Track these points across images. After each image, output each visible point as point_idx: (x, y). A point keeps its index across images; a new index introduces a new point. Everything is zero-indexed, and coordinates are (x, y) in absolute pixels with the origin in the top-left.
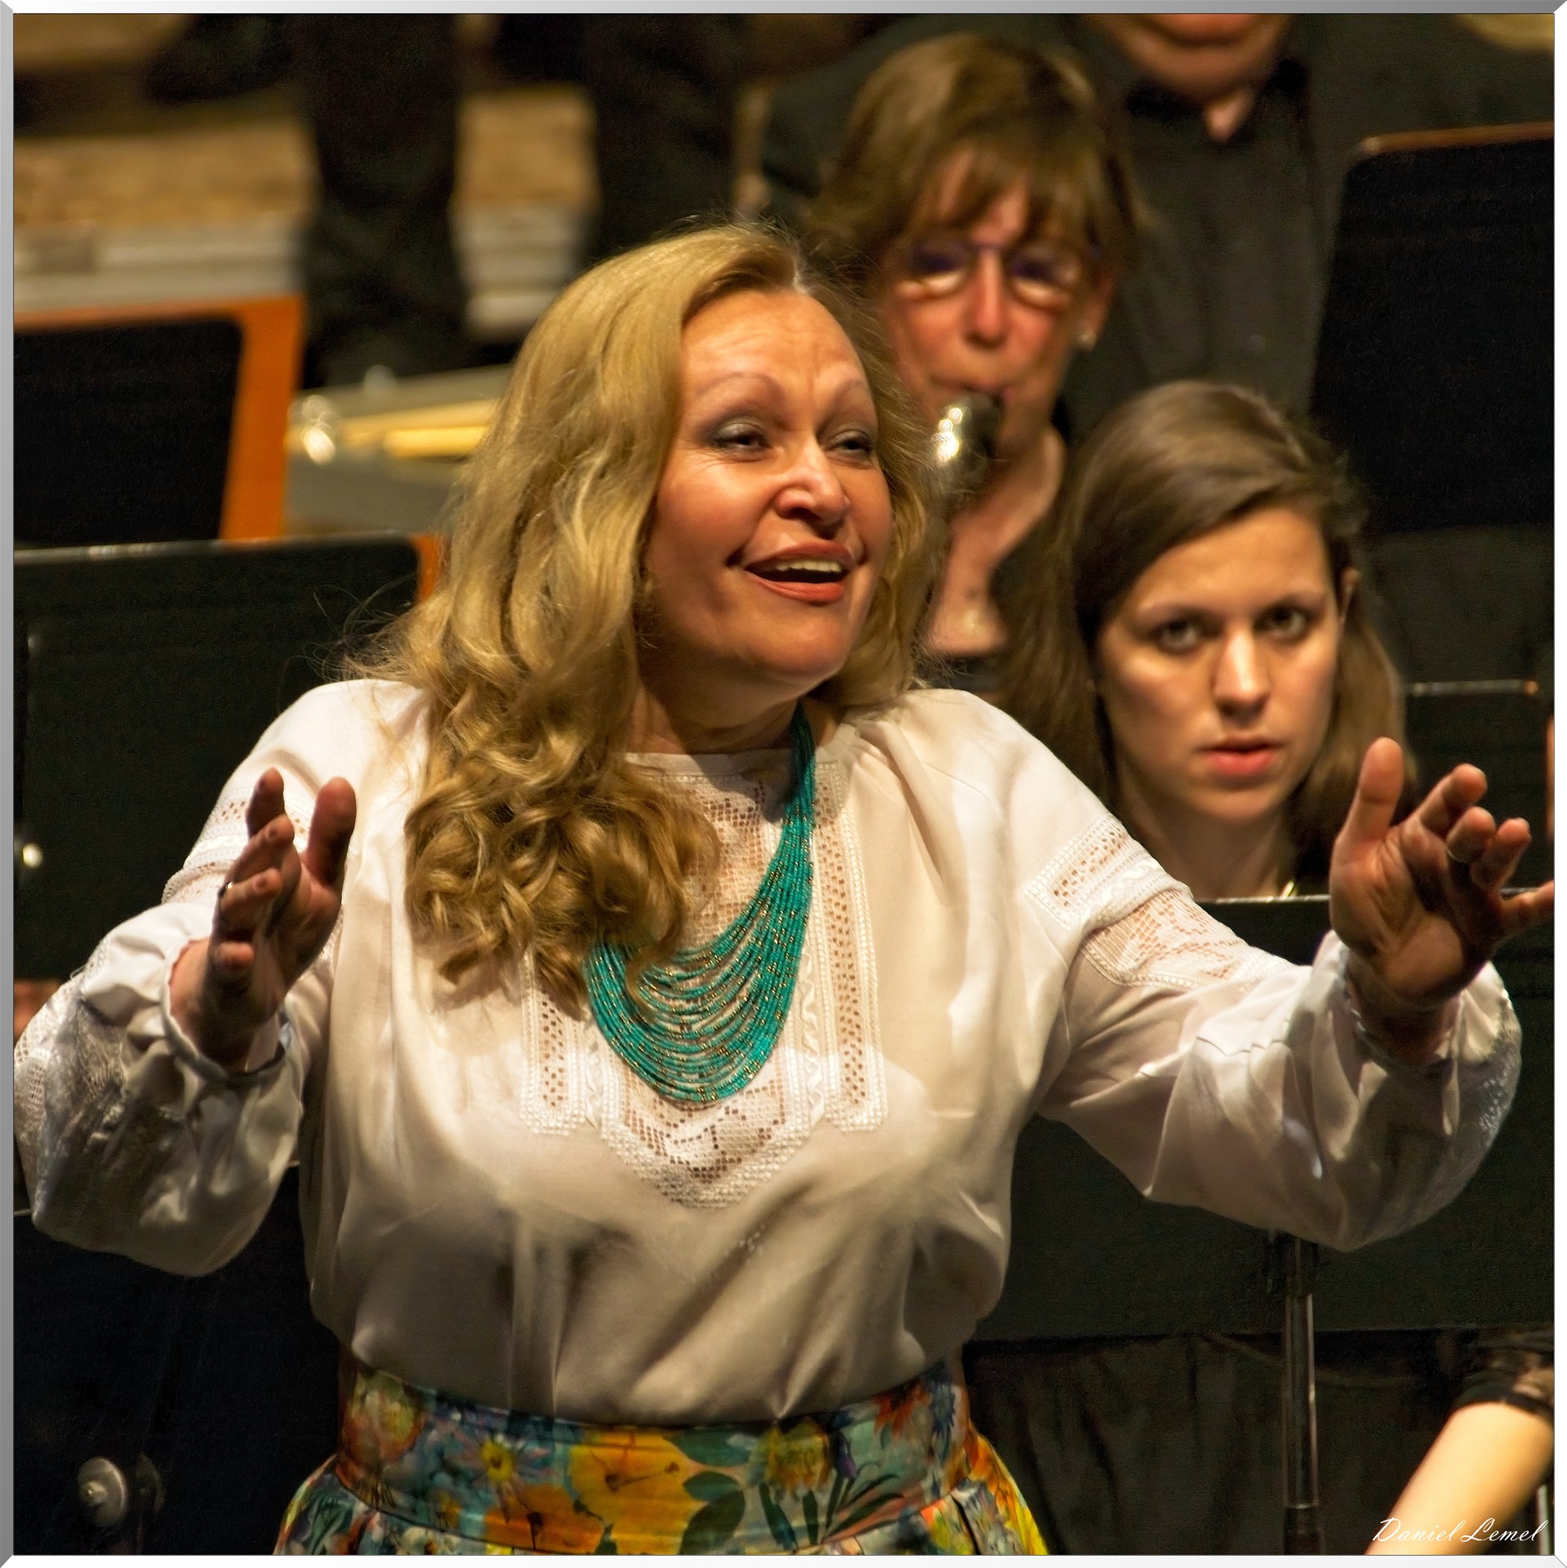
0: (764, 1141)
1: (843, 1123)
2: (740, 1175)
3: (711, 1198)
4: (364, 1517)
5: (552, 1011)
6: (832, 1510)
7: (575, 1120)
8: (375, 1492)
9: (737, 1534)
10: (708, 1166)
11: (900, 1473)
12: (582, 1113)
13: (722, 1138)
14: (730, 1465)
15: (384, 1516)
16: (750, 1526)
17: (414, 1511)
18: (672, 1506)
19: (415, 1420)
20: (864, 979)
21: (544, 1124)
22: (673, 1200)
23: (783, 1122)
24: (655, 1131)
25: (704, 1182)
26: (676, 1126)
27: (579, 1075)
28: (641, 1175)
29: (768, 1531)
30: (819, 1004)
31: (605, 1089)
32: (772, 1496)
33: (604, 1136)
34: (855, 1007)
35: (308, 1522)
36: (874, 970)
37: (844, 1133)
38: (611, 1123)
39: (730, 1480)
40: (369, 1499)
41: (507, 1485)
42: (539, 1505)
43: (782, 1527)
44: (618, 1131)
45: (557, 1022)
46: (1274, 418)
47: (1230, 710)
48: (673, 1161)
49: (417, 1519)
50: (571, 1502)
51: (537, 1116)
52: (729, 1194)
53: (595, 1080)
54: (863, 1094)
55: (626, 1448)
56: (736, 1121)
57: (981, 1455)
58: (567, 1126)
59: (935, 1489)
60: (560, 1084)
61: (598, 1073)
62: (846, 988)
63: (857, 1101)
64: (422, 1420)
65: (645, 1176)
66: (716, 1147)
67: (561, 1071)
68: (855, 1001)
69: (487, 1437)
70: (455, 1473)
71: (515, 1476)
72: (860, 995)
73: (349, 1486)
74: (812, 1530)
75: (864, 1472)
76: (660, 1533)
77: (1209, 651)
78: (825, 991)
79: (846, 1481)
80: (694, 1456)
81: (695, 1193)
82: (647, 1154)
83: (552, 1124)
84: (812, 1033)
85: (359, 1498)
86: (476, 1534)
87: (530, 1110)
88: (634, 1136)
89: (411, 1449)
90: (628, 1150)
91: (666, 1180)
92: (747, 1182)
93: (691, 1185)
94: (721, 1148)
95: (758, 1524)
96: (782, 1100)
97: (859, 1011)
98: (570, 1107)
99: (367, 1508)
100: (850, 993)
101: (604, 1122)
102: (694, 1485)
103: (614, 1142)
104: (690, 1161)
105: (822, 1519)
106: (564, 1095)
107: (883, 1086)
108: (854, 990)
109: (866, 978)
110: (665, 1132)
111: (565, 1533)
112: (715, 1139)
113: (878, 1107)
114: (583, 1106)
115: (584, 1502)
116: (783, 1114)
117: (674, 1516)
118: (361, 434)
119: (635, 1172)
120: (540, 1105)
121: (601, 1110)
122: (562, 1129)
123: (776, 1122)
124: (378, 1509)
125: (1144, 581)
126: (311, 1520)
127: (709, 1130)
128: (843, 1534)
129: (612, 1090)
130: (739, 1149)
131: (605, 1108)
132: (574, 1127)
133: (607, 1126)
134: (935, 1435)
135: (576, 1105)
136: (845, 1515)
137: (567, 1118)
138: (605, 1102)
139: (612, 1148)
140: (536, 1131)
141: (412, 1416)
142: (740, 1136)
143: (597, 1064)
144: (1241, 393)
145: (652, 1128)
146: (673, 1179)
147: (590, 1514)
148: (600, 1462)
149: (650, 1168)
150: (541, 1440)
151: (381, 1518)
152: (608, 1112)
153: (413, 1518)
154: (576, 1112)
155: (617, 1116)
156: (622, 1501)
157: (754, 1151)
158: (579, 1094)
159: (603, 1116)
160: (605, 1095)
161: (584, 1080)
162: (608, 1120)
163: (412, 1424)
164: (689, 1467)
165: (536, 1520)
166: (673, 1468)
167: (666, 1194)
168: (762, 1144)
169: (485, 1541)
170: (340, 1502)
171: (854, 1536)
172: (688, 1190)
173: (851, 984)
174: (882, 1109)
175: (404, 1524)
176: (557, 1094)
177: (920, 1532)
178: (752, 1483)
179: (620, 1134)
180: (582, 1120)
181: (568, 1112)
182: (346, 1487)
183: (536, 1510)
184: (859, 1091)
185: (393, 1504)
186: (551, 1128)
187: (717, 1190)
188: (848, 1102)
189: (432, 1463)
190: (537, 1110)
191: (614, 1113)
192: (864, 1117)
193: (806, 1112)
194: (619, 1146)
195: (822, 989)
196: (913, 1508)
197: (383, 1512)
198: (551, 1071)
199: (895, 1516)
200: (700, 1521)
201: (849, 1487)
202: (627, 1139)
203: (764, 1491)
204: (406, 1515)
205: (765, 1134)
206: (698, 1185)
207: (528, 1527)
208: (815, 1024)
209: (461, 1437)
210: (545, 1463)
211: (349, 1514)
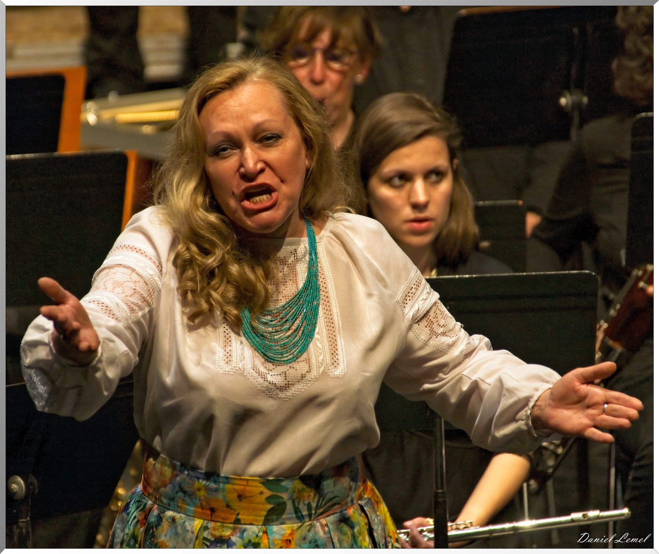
0: (303, 378)
1: (331, 374)
2: (293, 390)
3: (282, 397)
4: (151, 506)
5: (227, 330)
6: (317, 508)
7: (235, 368)
8: (156, 498)
9: (284, 517)
10: (282, 385)
11: (340, 496)
12: (238, 366)
13: (288, 376)
14: (282, 492)
15: (158, 506)
16: (288, 514)
17: (169, 505)
18: (261, 506)
19: (172, 473)
20: (336, 323)
21: (224, 370)
22: (269, 397)
23: (310, 372)
24: (264, 372)
25: (280, 391)
26: (271, 370)
27: (237, 352)
28: (258, 388)
29: (294, 516)
30: (320, 332)
31: (246, 357)
32: (296, 503)
33: (245, 374)
34: (334, 333)
35: (130, 506)
36: (340, 321)
37: (331, 377)
38: (248, 369)
39: (282, 498)
40: (153, 500)
41: (203, 498)
42: (214, 505)
43: (300, 514)
44: (250, 372)
45: (229, 333)
46: (429, 105)
47: (416, 207)
48: (270, 383)
49: (170, 508)
50: (225, 504)
51: (221, 367)
52: (289, 396)
53: (242, 354)
54: (338, 364)
55: (245, 486)
56: (293, 371)
57: (369, 488)
58: (232, 370)
59: (352, 501)
60: (230, 355)
61: (243, 352)
62: (330, 326)
63: (336, 367)
64: (175, 473)
65: (260, 388)
66: (286, 379)
67: (230, 351)
68: (334, 331)
69: (196, 480)
70: (185, 492)
71: (206, 495)
72: (336, 329)
73: (146, 495)
74: (310, 516)
75: (328, 495)
76: (256, 516)
77: (408, 186)
78: (322, 327)
79: (322, 498)
80: (269, 489)
81: (277, 395)
82: (261, 380)
83: (227, 370)
84: (319, 342)
85: (150, 500)
86: (191, 514)
87: (219, 365)
88: (256, 374)
89: (170, 483)
90: (254, 379)
91: (267, 390)
92: (296, 392)
93: (276, 392)
94: (288, 380)
95: (291, 514)
96: (310, 364)
97: (336, 335)
98: (234, 364)
99: (152, 503)
100: (332, 328)
101: (245, 369)
102: (269, 499)
103: (249, 376)
104: (276, 383)
105: (313, 512)
106: (231, 359)
107: (345, 361)
108: (333, 327)
109: (337, 323)
110: (267, 373)
111: (223, 515)
112: (286, 376)
113: (343, 369)
114: (238, 363)
115: (230, 504)
116: (310, 370)
117: (261, 510)
118: (107, 115)
119: (256, 387)
120: (223, 363)
121: (244, 365)
122: (230, 371)
123: (307, 372)
124: (156, 504)
125: (385, 161)
126: (131, 506)
127: (284, 373)
128: (320, 517)
129: (248, 358)
130: (294, 380)
131: (246, 364)
132: (235, 371)
133: (246, 370)
134: (352, 482)
135: (236, 363)
136: (321, 510)
137: (232, 368)
138: (246, 362)
139: (248, 378)
140: (221, 372)
141: (171, 471)
142: (295, 376)
143: (243, 349)
144: (417, 96)
145: (262, 371)
146: (270, 390)
147: (232, 509)
148: (236, 490)
149: (261, 385)
150: (215, 482)
151: (157, 507)
152: (247, 365)
153: (168, 507)
154: (235, 366)
155: (250, 367)
156: (243, 504)
157: (299, 382)
158: (237, 359)
159: (245, 367)
160: (246, 359)
161: (238, 354)
162: (247, 368)
163: (171, 474)
164: (267, 493)
165: (213, 510)
166: (261, 493)
167: (267, 395)
168: (302, 379)
169: (194, 517)
170: (142, 500)
171: (324, 518)
172: (274, 394)
173: (332, 325)
174: (344, 370)
175: (165, 509)
176: (229, 359)
177: (347, 516)
178: (289, 499)
179: (251, 373)
180: (238, 368)
181: (233, 366)
182: (145, 495)
183: (212, 506)
184: (337, 363)
185: (162, 502)
186: (226, 371)
187: (285, 394)
188: (333, 367)
189: (177, 488)
190: (222, 365)
191: (249, 367)
192: (338, 372)
193: (318, 369)
194: (251, 378)
195: (321, 326)
196: (344, 508)
197: (158, 505)
198: (227, 351)
199: (338, 511)
200: (271, 512)
201: (322, 501)
202: (253, 375)
203: (293, 501)
204: (167, 507)
205: (304, 376)
206: (278, 392)
207: (209, 512)
208: (320, 339)
209: (187, 480)
210: (216, 490)
211: (146, 504)
